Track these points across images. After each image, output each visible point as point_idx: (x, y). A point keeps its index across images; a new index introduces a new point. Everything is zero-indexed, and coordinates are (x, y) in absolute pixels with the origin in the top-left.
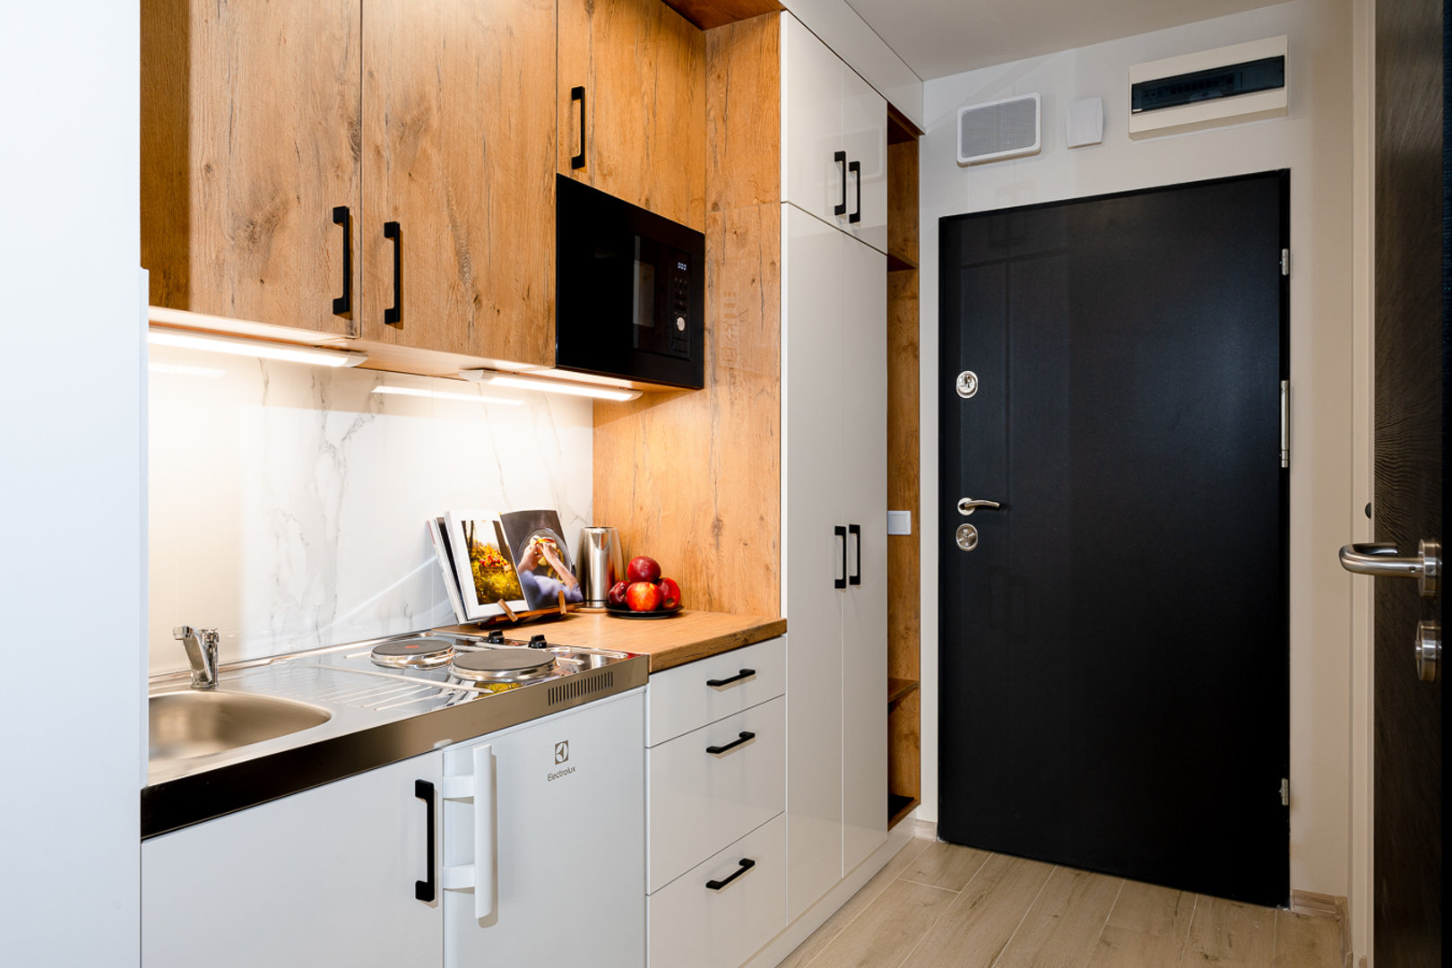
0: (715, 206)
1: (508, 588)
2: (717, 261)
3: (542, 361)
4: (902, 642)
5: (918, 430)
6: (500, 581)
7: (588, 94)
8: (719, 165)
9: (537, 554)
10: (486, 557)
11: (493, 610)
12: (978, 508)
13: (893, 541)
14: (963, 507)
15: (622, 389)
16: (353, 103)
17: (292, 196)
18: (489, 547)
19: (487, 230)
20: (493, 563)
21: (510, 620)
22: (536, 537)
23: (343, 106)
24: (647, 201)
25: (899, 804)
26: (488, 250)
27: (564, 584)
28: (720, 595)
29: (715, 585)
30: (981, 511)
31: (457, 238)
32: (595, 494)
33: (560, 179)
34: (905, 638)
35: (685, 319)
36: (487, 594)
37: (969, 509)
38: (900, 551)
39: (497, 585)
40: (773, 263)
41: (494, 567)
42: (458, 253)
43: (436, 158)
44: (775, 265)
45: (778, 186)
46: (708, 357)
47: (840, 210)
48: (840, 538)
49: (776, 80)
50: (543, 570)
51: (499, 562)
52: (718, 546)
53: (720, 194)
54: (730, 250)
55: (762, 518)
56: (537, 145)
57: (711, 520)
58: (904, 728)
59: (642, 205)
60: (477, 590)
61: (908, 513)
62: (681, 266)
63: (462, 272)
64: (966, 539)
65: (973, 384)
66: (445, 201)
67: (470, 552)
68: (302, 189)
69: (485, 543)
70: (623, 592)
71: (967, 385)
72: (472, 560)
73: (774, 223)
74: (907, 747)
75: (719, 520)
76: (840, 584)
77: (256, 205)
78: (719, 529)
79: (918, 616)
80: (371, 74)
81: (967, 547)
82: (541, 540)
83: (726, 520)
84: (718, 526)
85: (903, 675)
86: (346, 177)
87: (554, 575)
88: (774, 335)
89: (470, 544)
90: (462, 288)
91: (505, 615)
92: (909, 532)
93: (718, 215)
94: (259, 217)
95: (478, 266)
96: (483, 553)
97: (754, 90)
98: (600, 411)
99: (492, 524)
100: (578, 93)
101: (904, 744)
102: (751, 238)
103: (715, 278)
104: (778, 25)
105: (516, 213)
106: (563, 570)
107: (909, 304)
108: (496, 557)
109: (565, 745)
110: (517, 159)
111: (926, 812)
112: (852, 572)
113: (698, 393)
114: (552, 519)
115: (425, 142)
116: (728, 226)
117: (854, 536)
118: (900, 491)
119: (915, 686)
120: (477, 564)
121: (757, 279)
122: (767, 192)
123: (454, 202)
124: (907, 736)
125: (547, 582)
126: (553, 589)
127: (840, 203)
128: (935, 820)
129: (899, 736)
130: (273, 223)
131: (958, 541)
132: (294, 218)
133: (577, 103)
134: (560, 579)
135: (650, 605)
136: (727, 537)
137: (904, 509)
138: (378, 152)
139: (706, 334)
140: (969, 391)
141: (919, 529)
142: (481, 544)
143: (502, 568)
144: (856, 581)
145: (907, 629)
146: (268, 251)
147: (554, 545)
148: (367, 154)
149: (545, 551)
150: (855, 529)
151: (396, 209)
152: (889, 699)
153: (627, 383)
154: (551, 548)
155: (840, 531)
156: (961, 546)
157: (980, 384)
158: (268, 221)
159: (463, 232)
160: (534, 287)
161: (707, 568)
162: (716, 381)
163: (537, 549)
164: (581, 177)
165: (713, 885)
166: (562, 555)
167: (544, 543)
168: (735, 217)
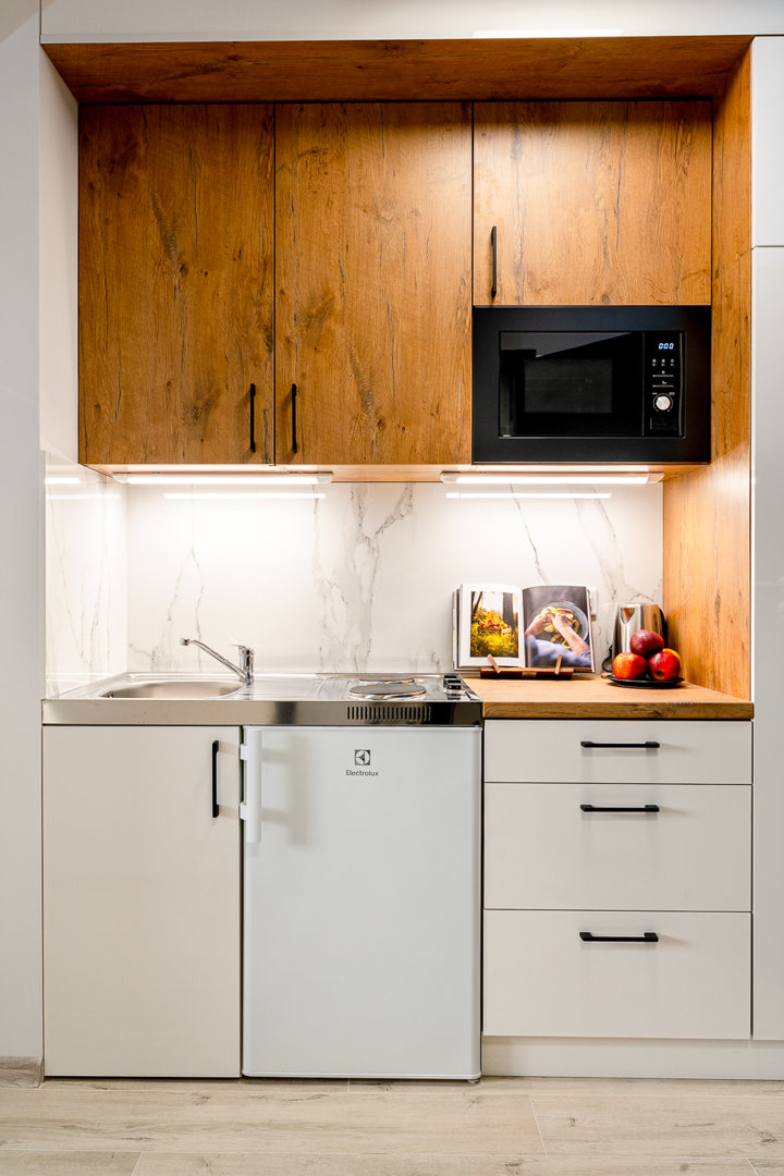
0: (717, 274)
1: (501, 647)
2: (717, 328)
6: (494, 641)
9: (547, 621)
10: (487, 621)
11: (483, 662)
15: (633, 472)
16: (267, 316)
17: (223, 385)
18: (493, 613)
19: (390, 370)
20: (493, 626)
21: (495, 672)
22: (550, 608)
23: (260, 319)
24: (606, 297)
26: (391, 384)
27: (570, 649)
28: (719, 675)
31: (359, 383)
33: (477, 309)
35: (671, 397)
36: (479, 649)
39: (491, 643)
41: (493, 629)
42: (361, 393)
43: (338, 330)
44: (748, 320)
45: (749, 233)
50: (548, 635)
51: (498, 625)
53: (719, 261)
54: (724, 316)
60: (472, 645)
62: (665, 346)
63: (364, 405)
66: (348, 359)
67: (473, 616)
68: (230, 380)
69: (488, 610)
72: (473, 622)
75: (718, 597)
77: (198, 397)
78: (719, 605)
80: (282, 292)
82: (554, 610)
86: (262, 364)
87: (561, 639)
89: (474, 610)
90: (365, 417)
91: (493, 667)
93: (718, 281)
94: (200, 404)
95: (382, 398)
96: (485, 617)
99: (502, 596)
102: (735, 296)
103: (716, 348)
105: (424, 349)
106: (574, 637)
108: (496, 621)
109: (366, 753)
110: (424, 308)
114: (578, 594)
115: (330, 323)
116: (723, 288)
120: (476, 626)
121: (738, 339)
122: (743, 242)
123: (357, 358)
125: (549, 646)
126: (553, 652)
130: (210, 405)
132: (223, 399)
134: (567, 644)
136: (721, 614)
138: (288, 341)
142: (484, 610)
143: (500, 630)
146: (206, 421)
147: (570, 616)
148: (280, 345)
149: (557, 620)
151: (303, 375)
154: (565, 619)
158: (206, 404)
159: (366, 377)
160: (444, 403)
162: (717, 453)
163: (547, 618)
165: (586, 937)
166: (578, 624)
167: (557, 614)
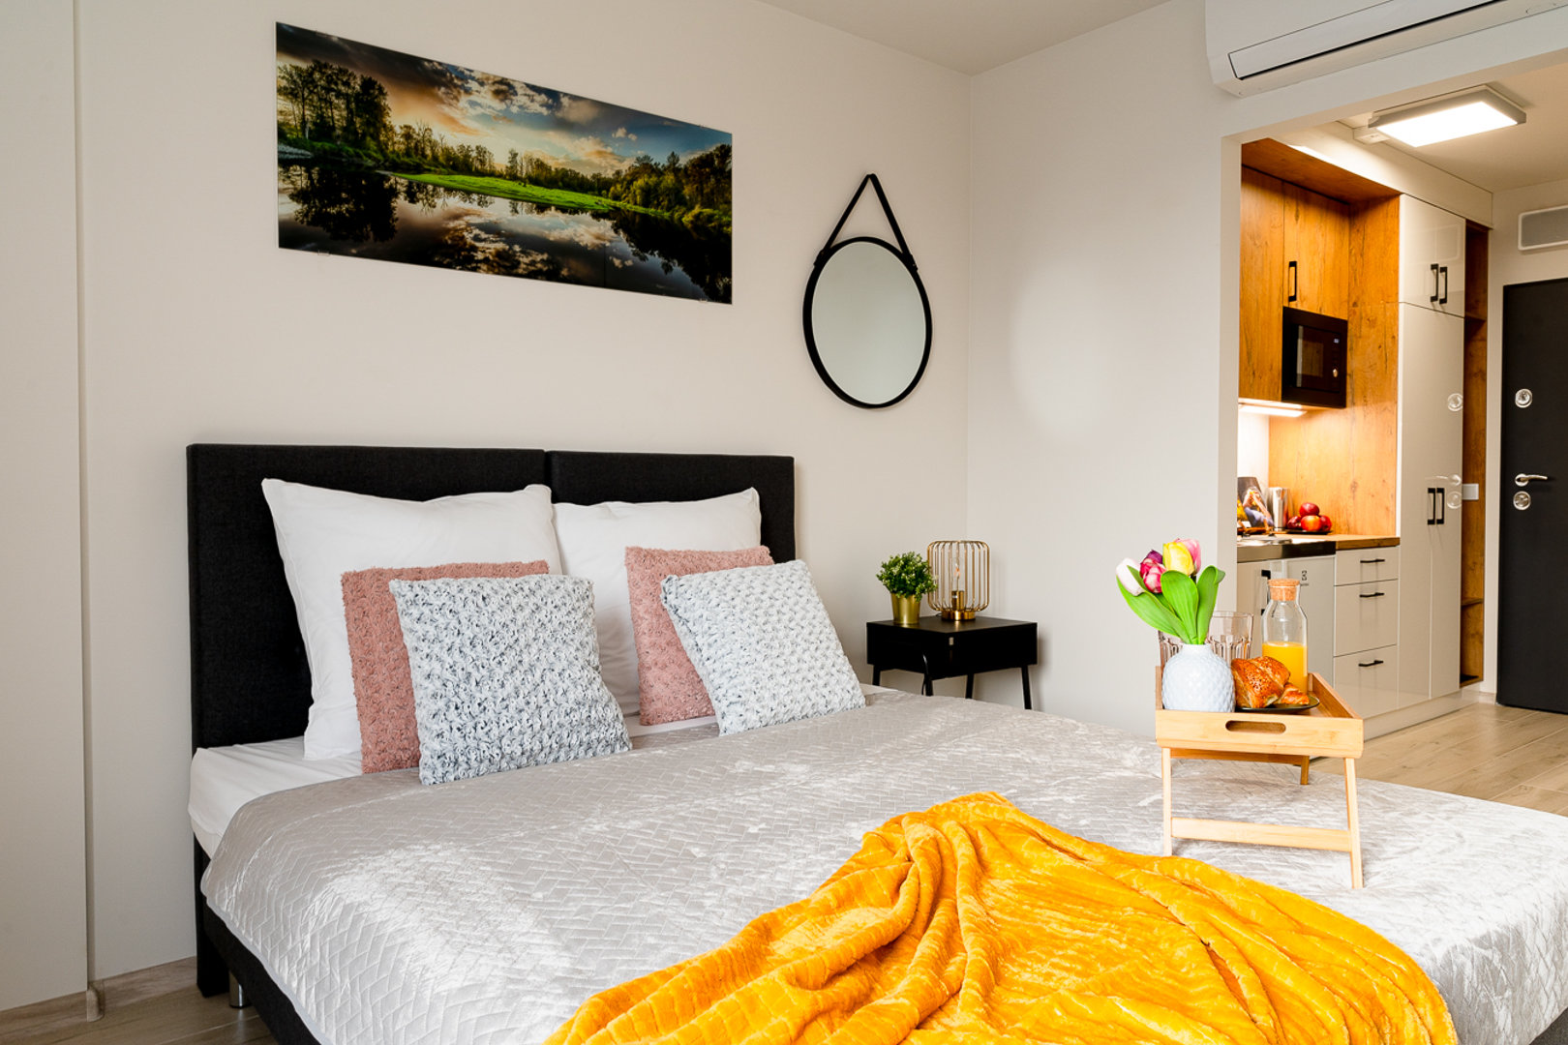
0: (1355, 304)
2: (1355, 335)
3: (1276, 400)
4: (1470, 572)
5: (1485, 430)
7: (1298, 265)
8: (1358, 281)
9: (1251, 499)
12: (1531, 480)
13: (1465, 504)
14: (1519, 480)
15: (1297, 409)
22: (1249, 490)
24: (1321, 310)
25: (1467, 677)
28: (1355, 525)
29: (1351, 519)
30: (1533, 483)
32: (1270, 469)
33: (1284, 308)
34: (1473, 570)
35: (1338, 370)
37: (1524, 481)
38: (1471, 512)
40: (1394, 337)
42: (1248, 353)
44: (1394, 338)
45: (1397, 294)
46: (1349, 390)
47: (1433, 299)
48: (1432, 495)
49: (1396, 233)
50: (1255, 507)
52: (1354, 498)
53: (1358, 298)
54: (1365, 330)
55: (1384, 481)
56: (1276, 294)
57: (1350, 482)
58: (1471, 630)
59: (1318, 312)
61: (1476, 486)
62: (1336, 341)
63: (1249, 361)
64: (1522, 501)
65: (1528, 398)
70: (1298, 521)
71: (1523, 399)
73: (1395, 314)
74: (1474, 643)
75: (1355, 483)
76: (1431, 522)
78: (1355, 487)
79: (1483, 555)
81: (1521, 507)
82: (1252, 492)
83: (1359, 482)
84: (1354, 486)
85: (1472, 595)
87: (1261, 511)
88: (1393, 378)
90: (1249, 369)
92: (1477, 498)
93: (1356, 309)
95: (1254, 359)
97: (1382, 238)
98: (1273, 421)
100: (1293, 264)
101: (1471, 640)
102: (1379, 323)
103: (1354, 345)
104: (1399, 202)
106: (1262, 508)
107: (1480, 344)
110: (1269, 304)
111: (1489, 684)
112: (1439, 516)
113: (1341, 411)
114: (1255, 481)
116: (1364, 315)
117: (1440, 495)
118: (1472, 468)
119: (1481, 602)
121: (1383, 346)
122: (1390, 296)
124: (1473, 635)
125: (1258, 514)
127: (1434, 295)
128: (1495, 691)
129: (1469, 634)
131: (1515, 503)
133: (1293, 268)
134: (1263, 513)
135: (1317, 527)
136: (1359, 493)
137: (1473, 482)
139: (1348, 377)
140: (1524, 402)
141: (1484, 496)
144: (1441, 522)
145: (1475, 563)
147: (1257, 495)
149: (1255, 498)
150: (1441, 490)
152: (1462, 603)
153: (1299, 406)
154: (1257, 497)
155: (1431, 490)
156: (1517, 507)
157: (1534, 398)
160: (1274, 365)
161: (1347, 510)
162: (1354, 404)
163: (1250, 497)
164: (1293, 305)
165: (1362, 665)
166: (1261, 500)
167: (1253, 494)
168: (1369, 311)
